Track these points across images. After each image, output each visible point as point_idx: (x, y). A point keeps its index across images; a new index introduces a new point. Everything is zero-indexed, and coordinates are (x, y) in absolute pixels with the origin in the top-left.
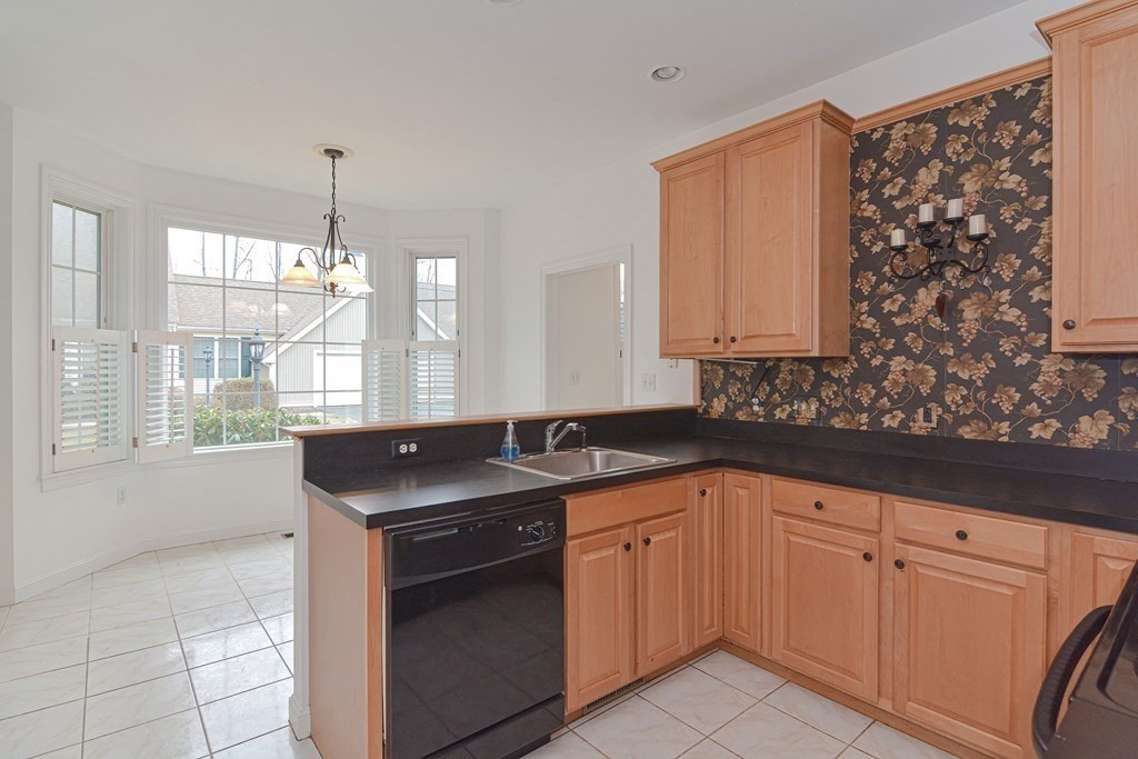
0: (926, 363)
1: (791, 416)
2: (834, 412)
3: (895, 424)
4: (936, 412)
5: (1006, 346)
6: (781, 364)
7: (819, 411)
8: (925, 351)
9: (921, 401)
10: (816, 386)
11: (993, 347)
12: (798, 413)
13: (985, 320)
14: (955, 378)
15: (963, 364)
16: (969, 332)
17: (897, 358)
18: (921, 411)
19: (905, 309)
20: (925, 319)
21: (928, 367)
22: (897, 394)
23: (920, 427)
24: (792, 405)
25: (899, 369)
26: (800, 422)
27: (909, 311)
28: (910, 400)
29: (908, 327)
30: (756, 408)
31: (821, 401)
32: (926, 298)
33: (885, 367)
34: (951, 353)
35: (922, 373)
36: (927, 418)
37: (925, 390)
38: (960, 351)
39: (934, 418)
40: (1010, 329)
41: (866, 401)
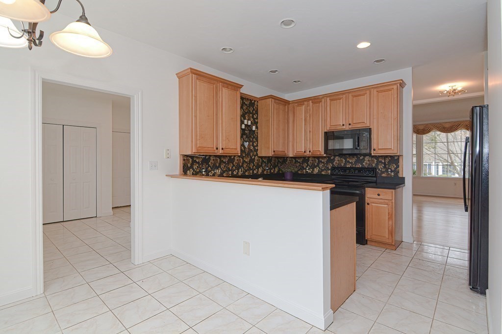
3: (236, 173)
6: (211, 157)
7: (221, 172)
11: (250, 155)
13: (249, 148)
14: (245, 161)
16: (247, 150)
18: (240, 170)
21: (241, 159)
22: (236, 165)
23: (240, 173)
24: (214, 171)
28: (238, 167)
33: (234, 159)
34: (244, 155)
37: (241, 164)
38: (246, 155)
39: (242, 171)
40: (252, 151)
41: (231, 168)
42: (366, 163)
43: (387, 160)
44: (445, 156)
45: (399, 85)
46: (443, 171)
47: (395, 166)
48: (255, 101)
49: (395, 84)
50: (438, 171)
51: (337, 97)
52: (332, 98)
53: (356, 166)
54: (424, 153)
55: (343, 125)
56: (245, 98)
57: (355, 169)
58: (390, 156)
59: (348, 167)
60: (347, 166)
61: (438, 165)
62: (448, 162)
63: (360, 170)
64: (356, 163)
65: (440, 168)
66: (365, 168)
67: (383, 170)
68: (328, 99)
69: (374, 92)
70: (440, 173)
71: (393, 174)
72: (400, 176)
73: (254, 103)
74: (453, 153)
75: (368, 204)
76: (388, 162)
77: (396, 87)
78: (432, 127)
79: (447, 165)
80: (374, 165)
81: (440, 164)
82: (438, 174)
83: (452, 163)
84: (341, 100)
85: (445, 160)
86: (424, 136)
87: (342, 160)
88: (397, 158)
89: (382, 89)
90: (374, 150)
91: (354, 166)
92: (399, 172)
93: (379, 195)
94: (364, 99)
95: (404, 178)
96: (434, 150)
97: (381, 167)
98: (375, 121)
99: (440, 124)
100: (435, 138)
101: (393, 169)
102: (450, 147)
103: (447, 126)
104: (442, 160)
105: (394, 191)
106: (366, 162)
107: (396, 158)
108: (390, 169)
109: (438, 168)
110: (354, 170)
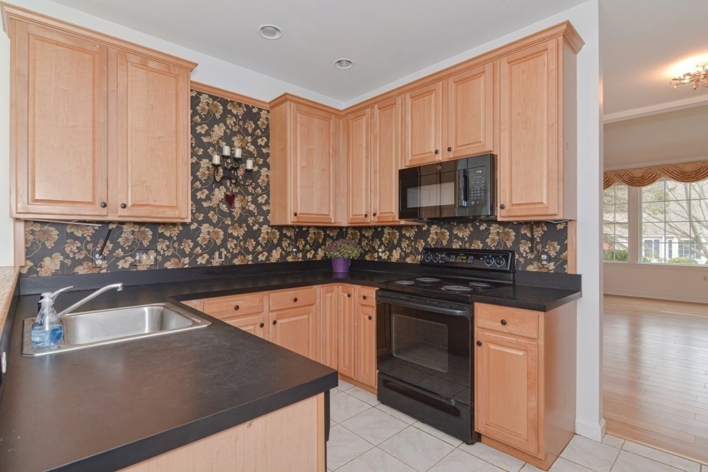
0: (219, 228)
1: (133, 265)
2: (167, 259)
3: (204, 262)
4: (224, 252)
5: (250, 221)
6: (123, 227)
7: (156, 259)
8: (218, 221)
9: (217, 248)
10: (153, 243)
11: (246, 222)
12: (140, 262)
13: (243, 208)
14: (231, 236)
15: (234, 228)
16: (236, 213)
17: (205, 225)
18: (217, 253)
19: (208, 198)
20: (218, 205)
21: (220, 230)
22: (205, 245)
23: (216, 261)
24: (133, 256)
25: (206, 231)
26: (140, 268)
27: (211, 199)
28: (211, 248)
29: (210, 208)
30: (99, 262)
31: (157, 251)
32: (219, 193)
33: (198, 230)
34: (230, 223)
35: (216, 233)
36: (220, 257)
37: (219, 242)
38: (233, 222)
39: (223, 256)
40: (251, 213)
41: (187, 250)
42: (493, 240)
43: (538, 233)
44: (686, 227)
45: (561, 38)
46: (680, 252)
47: (558, 247)
48: (260, 110)
49: (552, 37)
50: (670, 251)
51: (425, 89)
52: (414, 93)
53: (471, 245)
54: (644, 221)
55: (436, 152)
56: (232, 102)
57: (468, 253)
58: (547, 223)
59: (456, 249)
60: (454, 247)
61: (670, 243)
62: (690, 236)
63: (477, 254)
64: (471, 238)
65: (675, 248)
66: (491, 251)
67: (530, 256)
68: (408, 96)
69: (504, 64)
70: (675, 254)
71: (552, 266)
72: (569, 271)
73: (258, 113)
74: (699, 222)
75: (479, 344)
76: (542, 238)
77: (554, 45)
78: (659, 172)
79: (687, 242)
80: (509, 244)
81: (675, 240)
82: (670, 256)
83: (697, 239)
84: (433, 95)
85: (684, 233)
86: (644, 188)
87: (443, 234)
88: (562, 227)
89: (520, 54)
90: (502, 207)
91: (467, 246)
92: (565, 262)
93: (503, 323)
94: (481, 86)
95: (580, 276)
96: (663, 216)
97: (524, 248)
98: (505, 135)
99: (675, 165)
100: (665, 194)
101: (553, 254)
102: (693, 212)
103: (689, 169)
104: (680, 233)
105: (542, 314)
106: (493, 237)
107: (559, 227)
108: (546, 253)
109: (670, 247)
110: (465, 255)
